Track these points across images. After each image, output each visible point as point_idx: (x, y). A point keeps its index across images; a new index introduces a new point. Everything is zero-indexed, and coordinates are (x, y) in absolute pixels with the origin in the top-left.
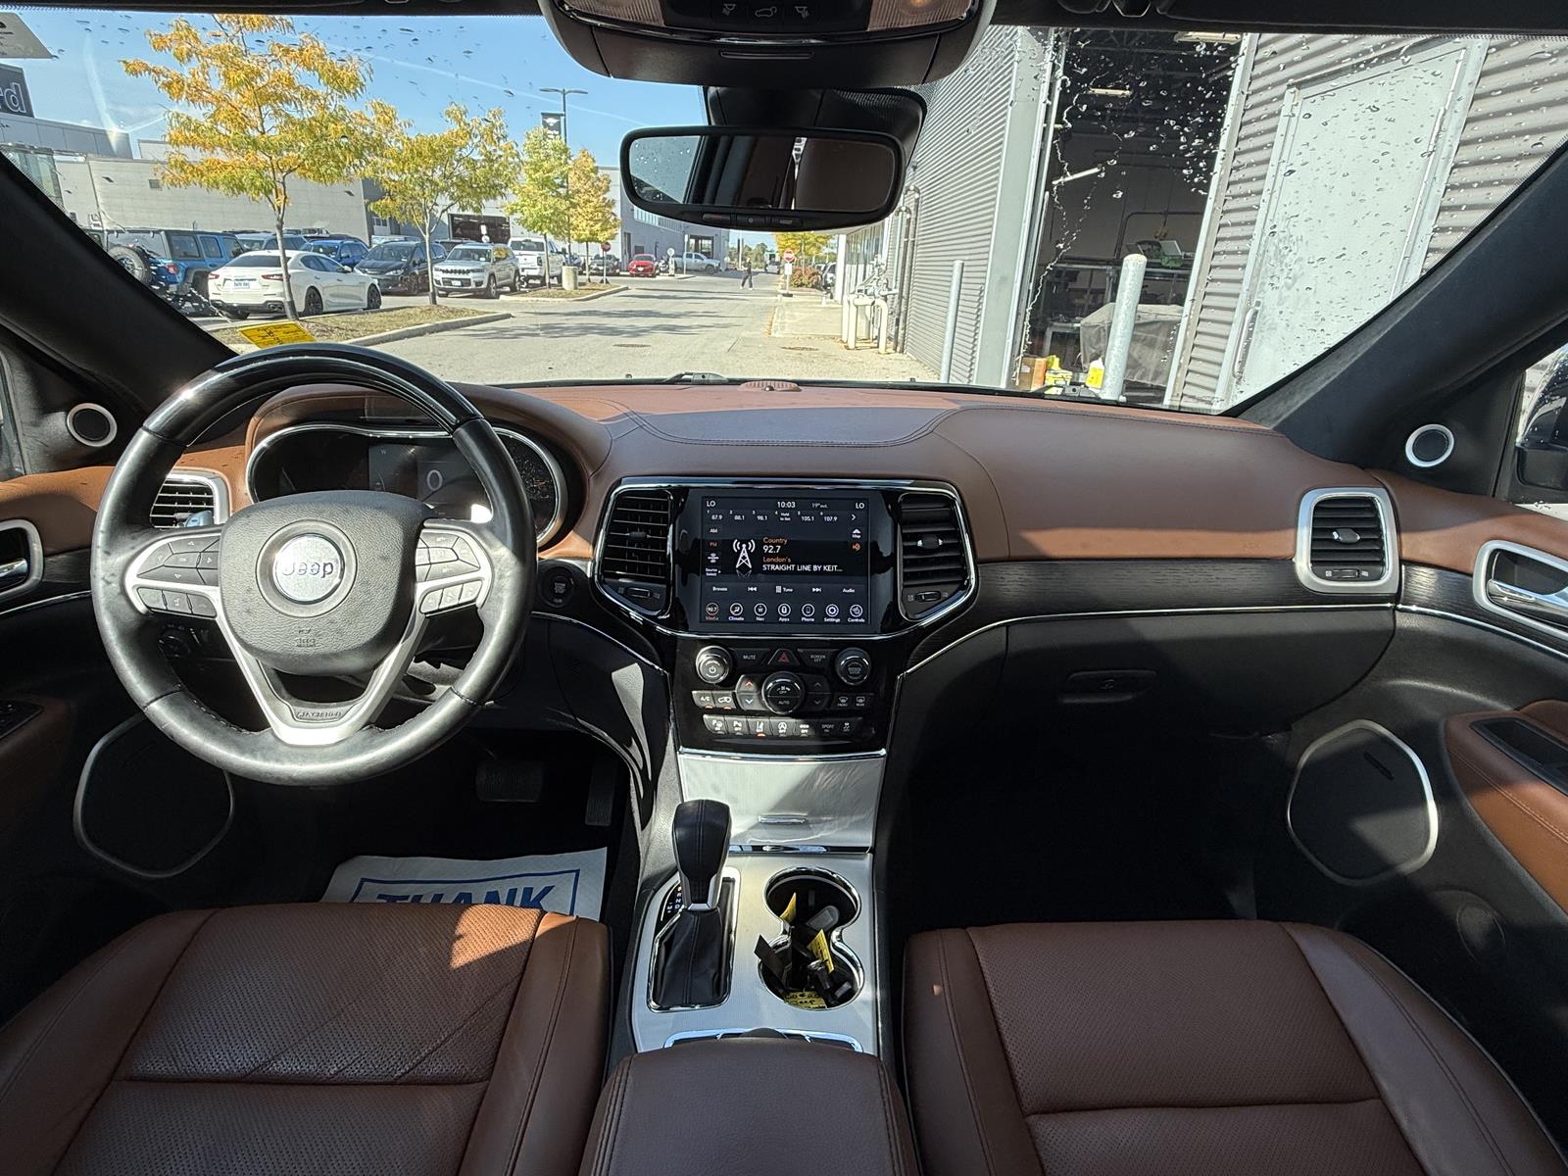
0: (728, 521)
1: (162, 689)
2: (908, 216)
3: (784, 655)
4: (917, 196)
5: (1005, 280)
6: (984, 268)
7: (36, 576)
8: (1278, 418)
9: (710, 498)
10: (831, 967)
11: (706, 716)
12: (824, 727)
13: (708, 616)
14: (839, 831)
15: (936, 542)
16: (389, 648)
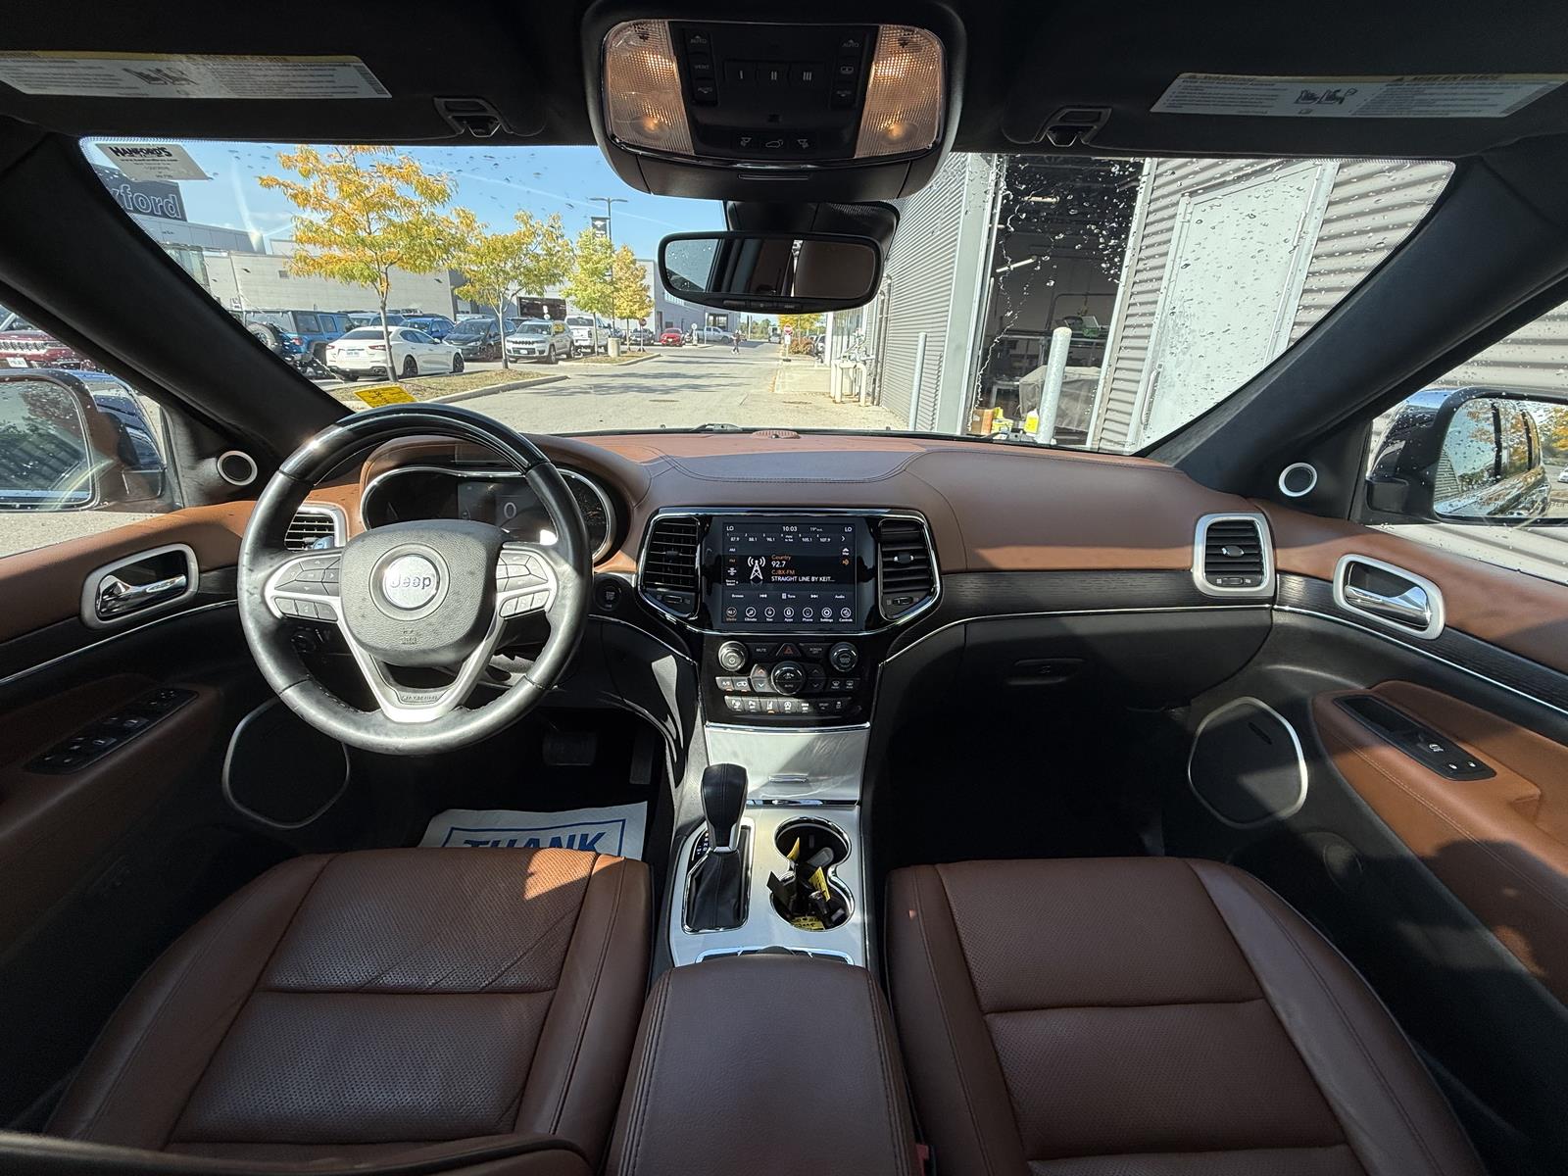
0: (744, 541)
1: (294, 678)
2: (883, 297)
3: (789, 648)
4: (889, 281)
5: (960, 348)
6: (943, 339)
7: (193, 589)
8: (1177, 459)
9: (730, 524)
10: (828, 896)
11: (727, 697)
12: (820, 705)
13: (728, 617)
14: (832, 788)
15: (909, 558)
16: (474, 645)
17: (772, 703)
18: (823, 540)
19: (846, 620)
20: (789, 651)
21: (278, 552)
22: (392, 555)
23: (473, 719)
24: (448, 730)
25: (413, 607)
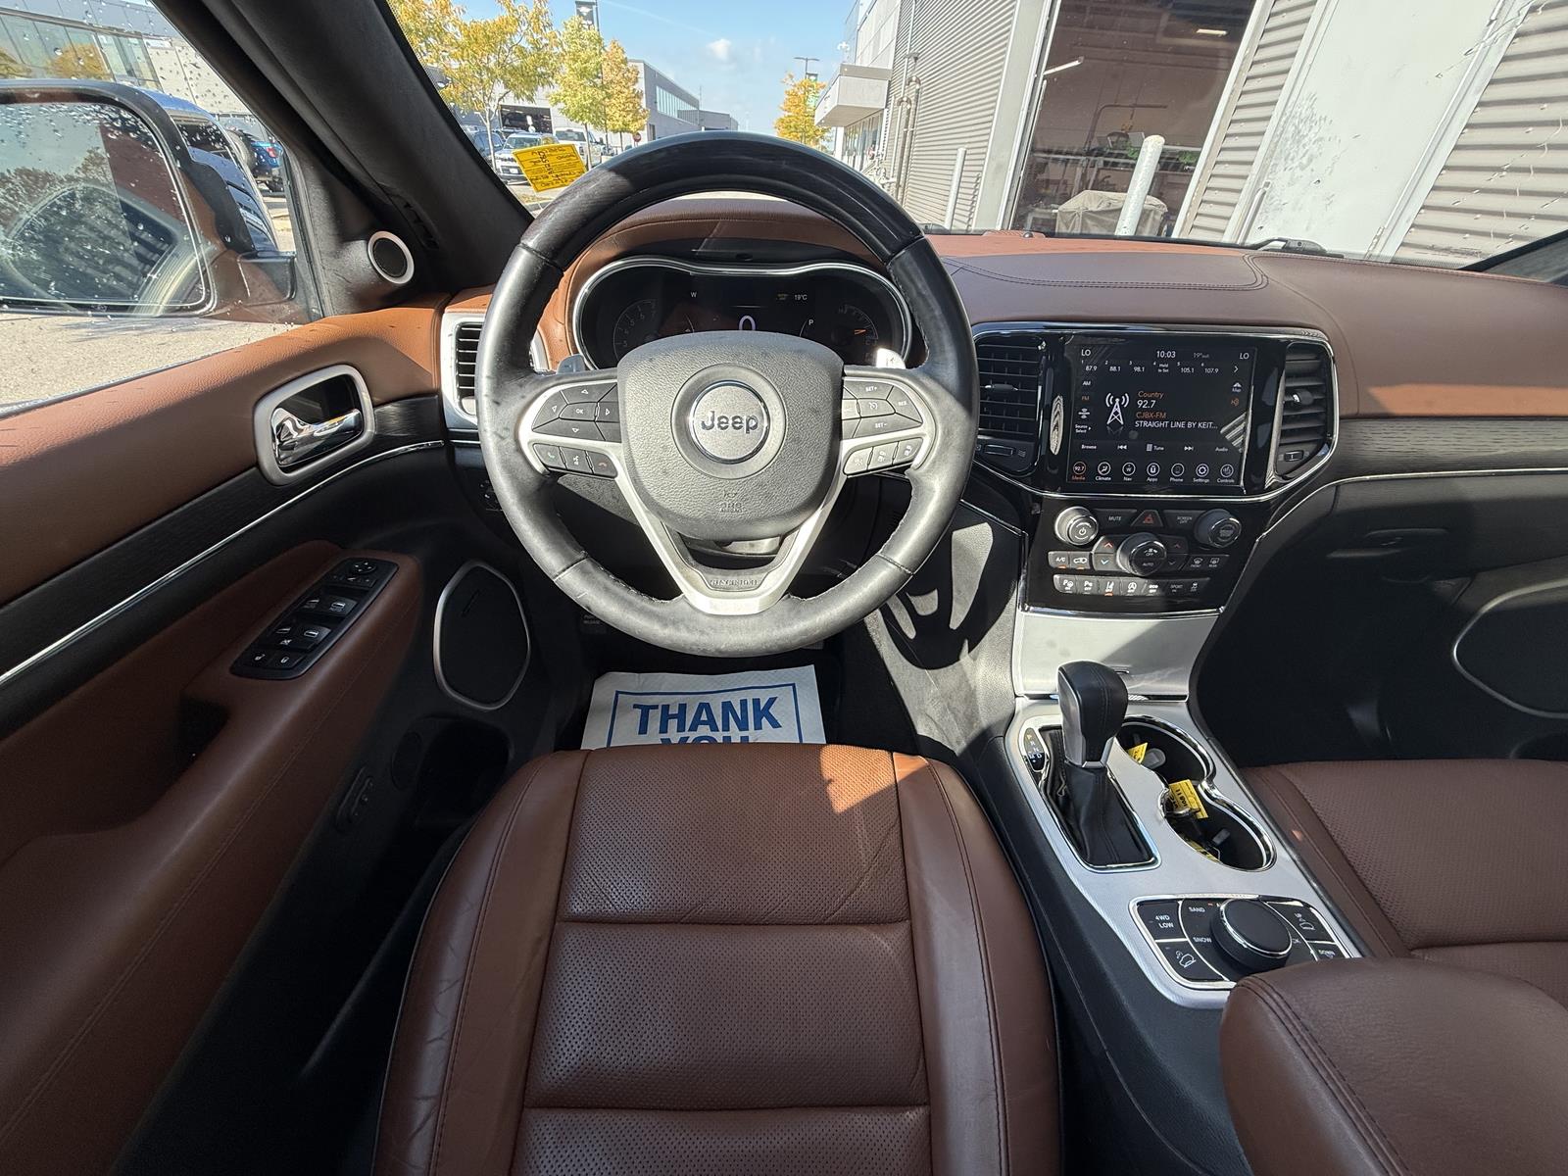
0: (1103, 370)
1: (570, 557)
2: (909, 106)
3: (1150, 517)
7: (370, 429)
9: (1085, 347)
10: (1203, 814)
11: (1056, 577)
12: (1172, 587)
13: (1075, 475)
14: (1158, 681)
15: (1309, 397)
16: (808, 513)
17: (1113, 584)
18: (1209, 370)
19: (1227, 481)
20: (1149, 521)
21: (526, 376)
22: (698, 382)
23: (817, 612)
24: (784, 626)
25: (735, 458)
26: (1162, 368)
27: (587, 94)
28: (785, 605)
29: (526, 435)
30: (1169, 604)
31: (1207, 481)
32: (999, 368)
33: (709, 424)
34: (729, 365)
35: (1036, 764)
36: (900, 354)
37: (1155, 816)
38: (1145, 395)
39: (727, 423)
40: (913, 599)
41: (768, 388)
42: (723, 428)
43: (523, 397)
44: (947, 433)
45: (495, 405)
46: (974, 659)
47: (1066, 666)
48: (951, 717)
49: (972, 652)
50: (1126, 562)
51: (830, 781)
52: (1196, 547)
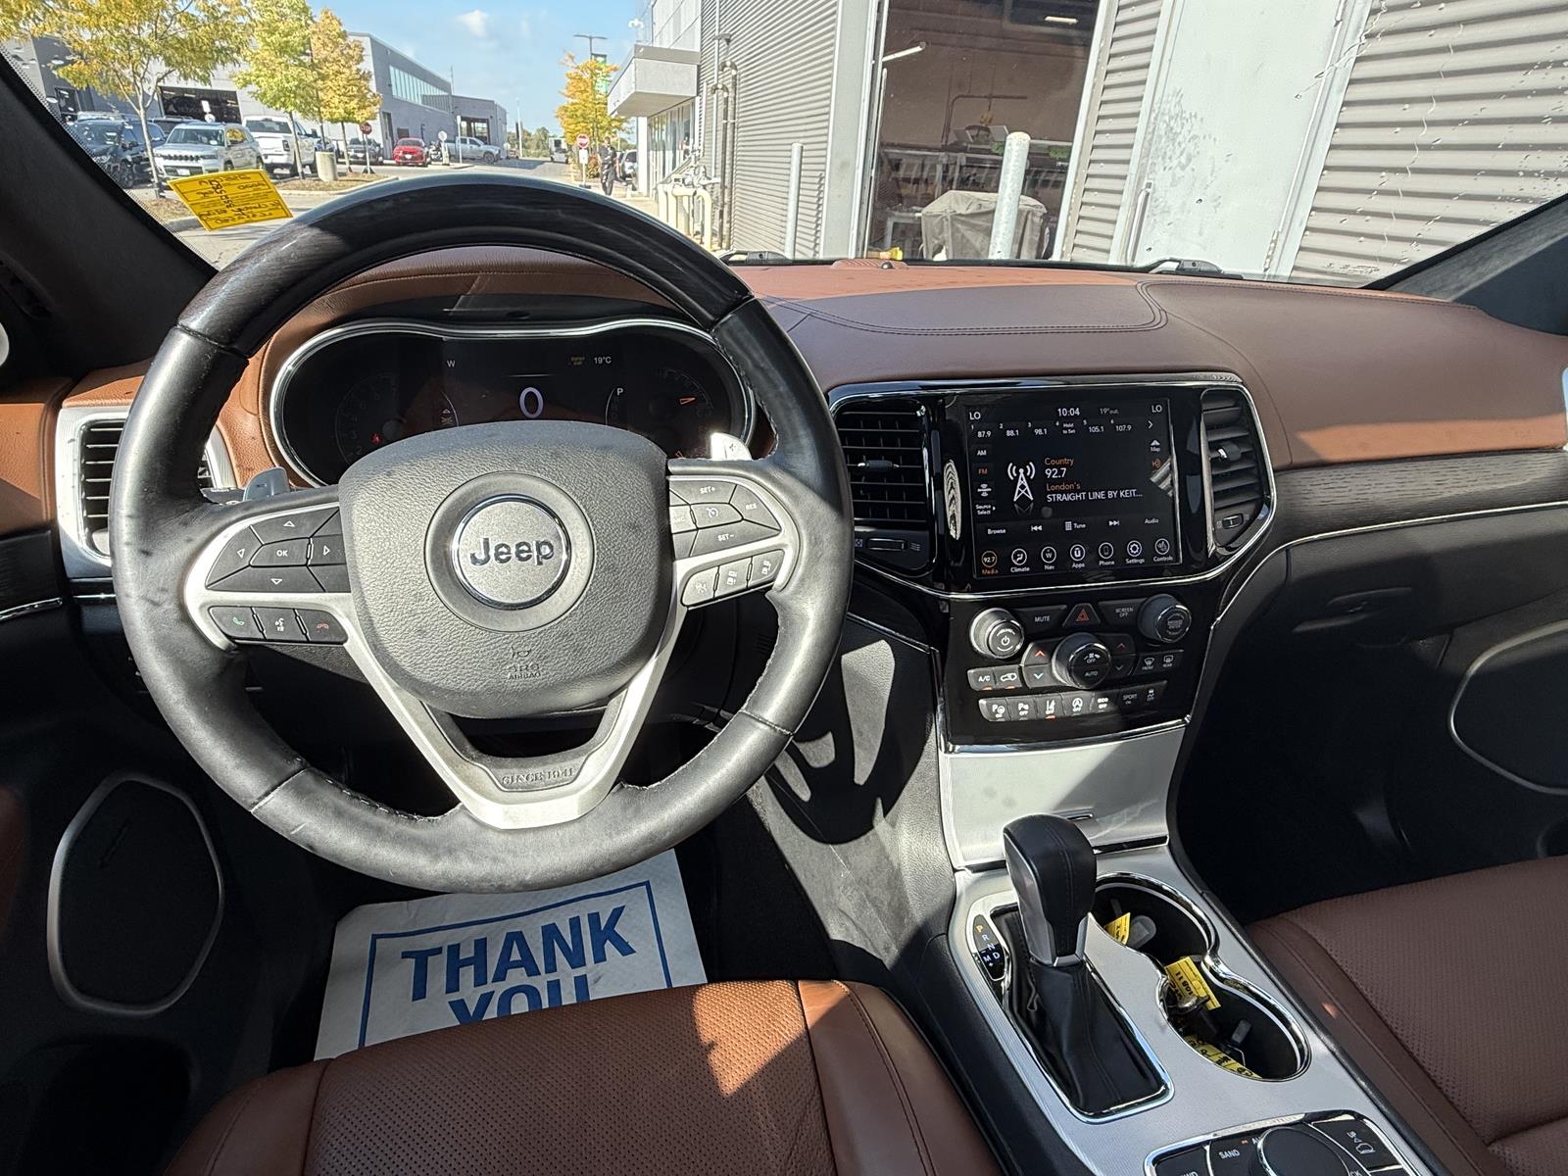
0: (999, 438)
1: (277, 771)
3: (1083, 611)
5: (846, 166)
6: (823, 153)
9: (973, 409)
10: (1214, 1004)
11: (982, 702)
12: (1125, 697)
13: (985, 568)
14: (1129, 823)
15: (1237, 451)
16: (638, 665)
17: (1053, 703)
18: (1120, 428)
19: (1165, 559)
20: (1083, 617)
21: (193, 509)
22: (462, 499)
23: (663, 806)
24: (618, 833)
25: (524, 600)
26: (1067, 429)
27: (289, 74)
28: (618, 800)
29: (196, 594)
30: (1126, 719)
31: (1142, 561)
32: (873, 439)
33: (482, 556)
34: (505, 473)
35: (993, 970)
36: (739, 437)
37: (1157, 1021)
38: (1053, 462)
39: (509, 553)
40: (801, 747)
41: (564, 500)
42: (502, 561)
43: (189, 540)
44: (815, 542)
45: (143, 556)
46: (893, 825)
47: (1013, 825)
48: (871, 911)
49: (889, 814)
50: (1065, 673)
51: (712, 1045)
52: (1146, 645)
